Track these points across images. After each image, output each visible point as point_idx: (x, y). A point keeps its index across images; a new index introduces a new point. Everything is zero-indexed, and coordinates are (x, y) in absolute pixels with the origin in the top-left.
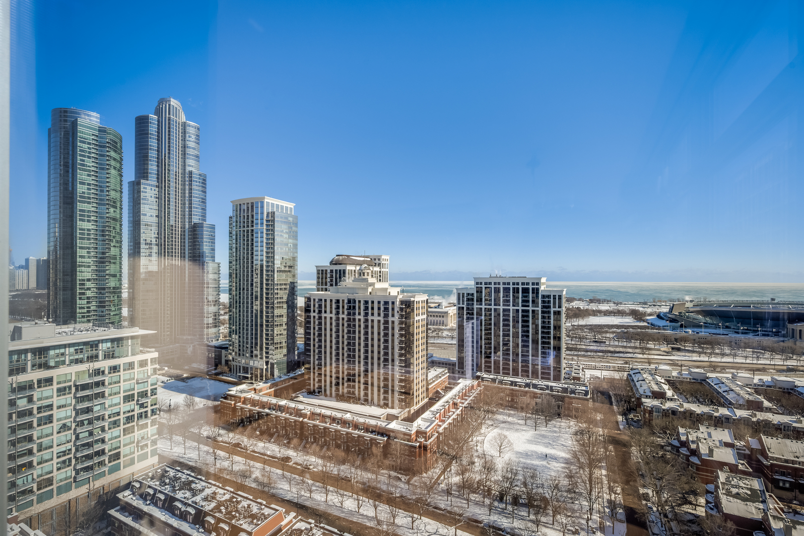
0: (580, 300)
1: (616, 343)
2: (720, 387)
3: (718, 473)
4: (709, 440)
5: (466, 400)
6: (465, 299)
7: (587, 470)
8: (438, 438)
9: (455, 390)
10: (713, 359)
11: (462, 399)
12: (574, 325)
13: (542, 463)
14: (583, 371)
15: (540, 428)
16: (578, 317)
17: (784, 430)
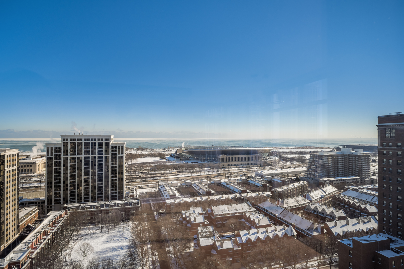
0: (132, 149)
1: (152, 172)
2: (197, 188)
3: (198, 228)
4: (194, 214)
5: (56, 226)
6: (54, 152)
7: (140, 248)
8: (31, 262)
9: (46, 221)
10: (193, 175)
11: (52, 227)
12: (129, 164)
13: (113, 253)
14: (135, 191)
15: (111, 232)
16: (131, 159)
17: (218, 202)
